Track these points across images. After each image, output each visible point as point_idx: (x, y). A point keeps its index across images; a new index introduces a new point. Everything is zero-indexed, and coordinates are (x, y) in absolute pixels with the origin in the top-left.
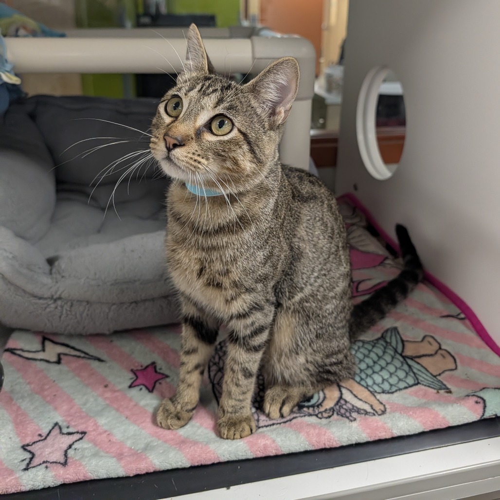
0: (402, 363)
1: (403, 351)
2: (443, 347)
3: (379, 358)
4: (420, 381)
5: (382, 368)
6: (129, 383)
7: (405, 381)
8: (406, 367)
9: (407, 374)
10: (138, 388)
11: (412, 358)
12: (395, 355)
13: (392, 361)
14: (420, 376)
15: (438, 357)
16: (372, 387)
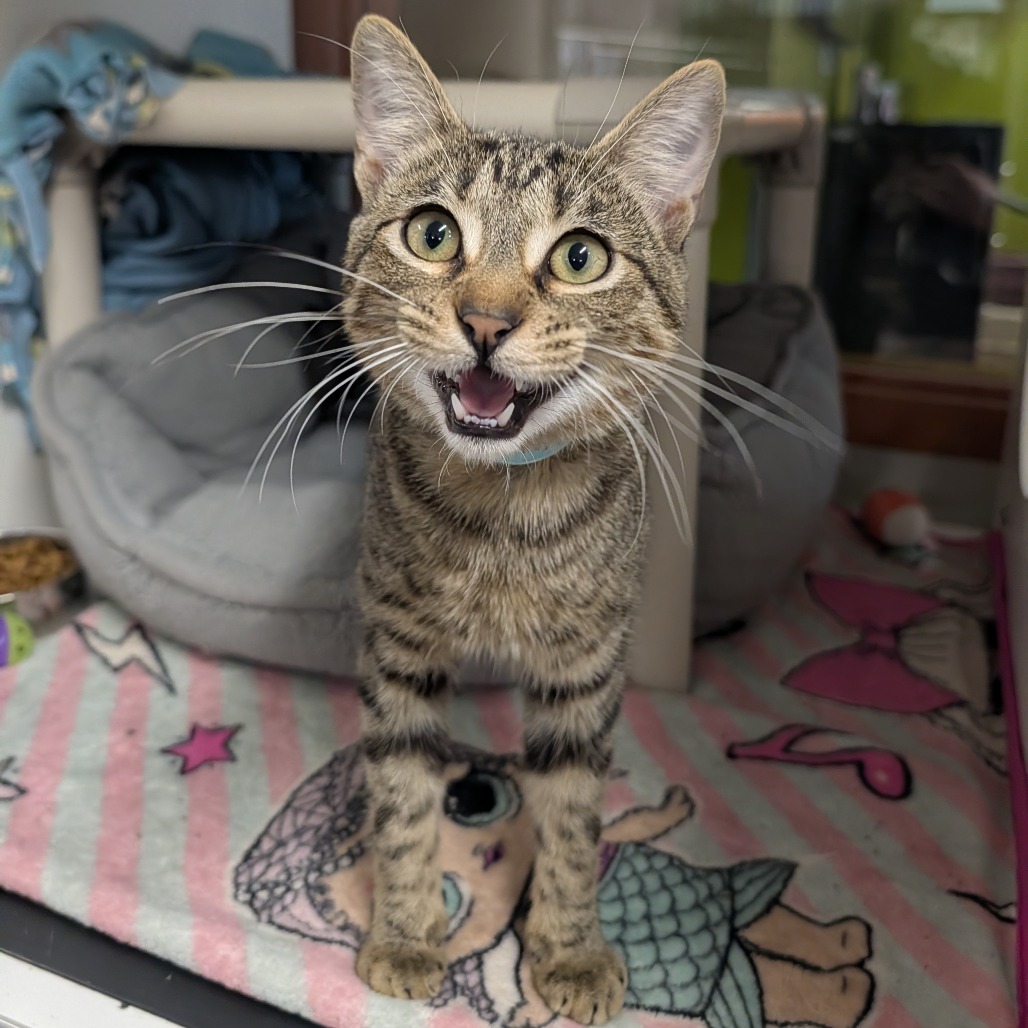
0: (714, 948)
1: (748, 925)
2: (871, 966)
3: (673, 911)
4: (709, 1013)
5: (652, 938)
6: (167, 743)
7: (671, 995)
8: (712, 963)
9: (696, 978)
10: (170, 758)
11: (750, 951)
12: (717, 924)
13: (697, 933)
14: (726, 1002)
15: (828, 984)
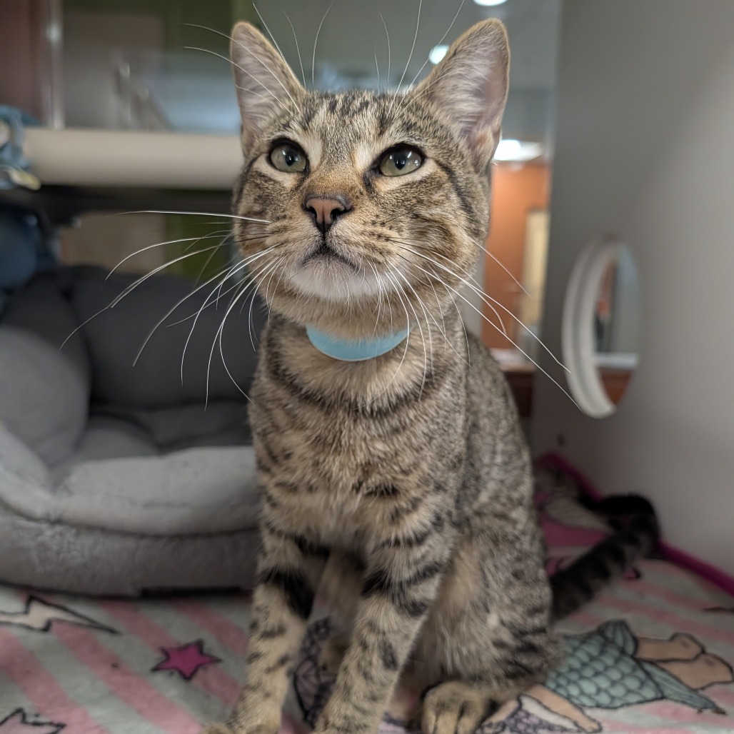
0: (634, 668)
1: (635, 653)
3: (593, 659)
4: (666, 694)
5: (597, 674)
6: (153, 664)
7: (638, 694)
8: (641, 674)
9: (642, 683)
10: (166, 672)
12: (621, 657)
13: (616, 664)
14: (667, 688)
16: (577, 698)
